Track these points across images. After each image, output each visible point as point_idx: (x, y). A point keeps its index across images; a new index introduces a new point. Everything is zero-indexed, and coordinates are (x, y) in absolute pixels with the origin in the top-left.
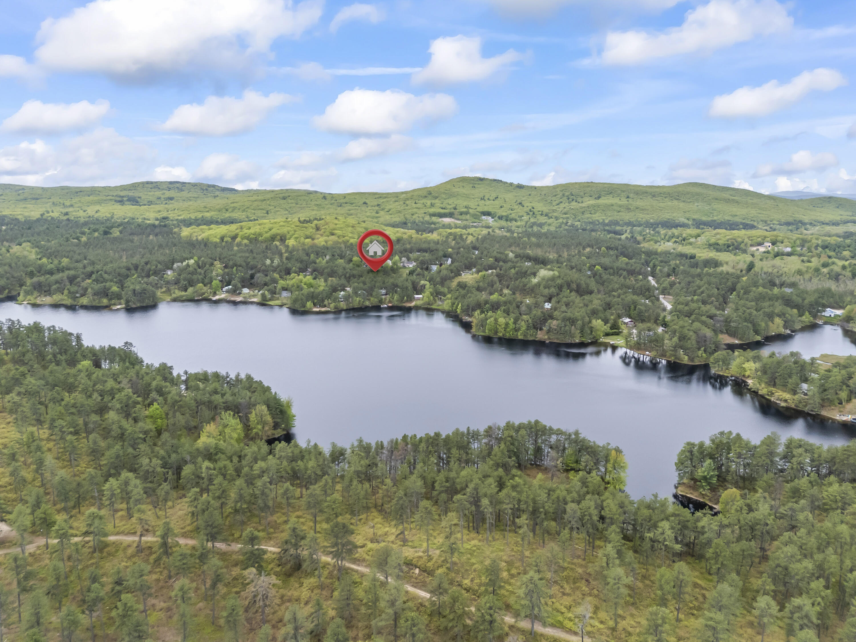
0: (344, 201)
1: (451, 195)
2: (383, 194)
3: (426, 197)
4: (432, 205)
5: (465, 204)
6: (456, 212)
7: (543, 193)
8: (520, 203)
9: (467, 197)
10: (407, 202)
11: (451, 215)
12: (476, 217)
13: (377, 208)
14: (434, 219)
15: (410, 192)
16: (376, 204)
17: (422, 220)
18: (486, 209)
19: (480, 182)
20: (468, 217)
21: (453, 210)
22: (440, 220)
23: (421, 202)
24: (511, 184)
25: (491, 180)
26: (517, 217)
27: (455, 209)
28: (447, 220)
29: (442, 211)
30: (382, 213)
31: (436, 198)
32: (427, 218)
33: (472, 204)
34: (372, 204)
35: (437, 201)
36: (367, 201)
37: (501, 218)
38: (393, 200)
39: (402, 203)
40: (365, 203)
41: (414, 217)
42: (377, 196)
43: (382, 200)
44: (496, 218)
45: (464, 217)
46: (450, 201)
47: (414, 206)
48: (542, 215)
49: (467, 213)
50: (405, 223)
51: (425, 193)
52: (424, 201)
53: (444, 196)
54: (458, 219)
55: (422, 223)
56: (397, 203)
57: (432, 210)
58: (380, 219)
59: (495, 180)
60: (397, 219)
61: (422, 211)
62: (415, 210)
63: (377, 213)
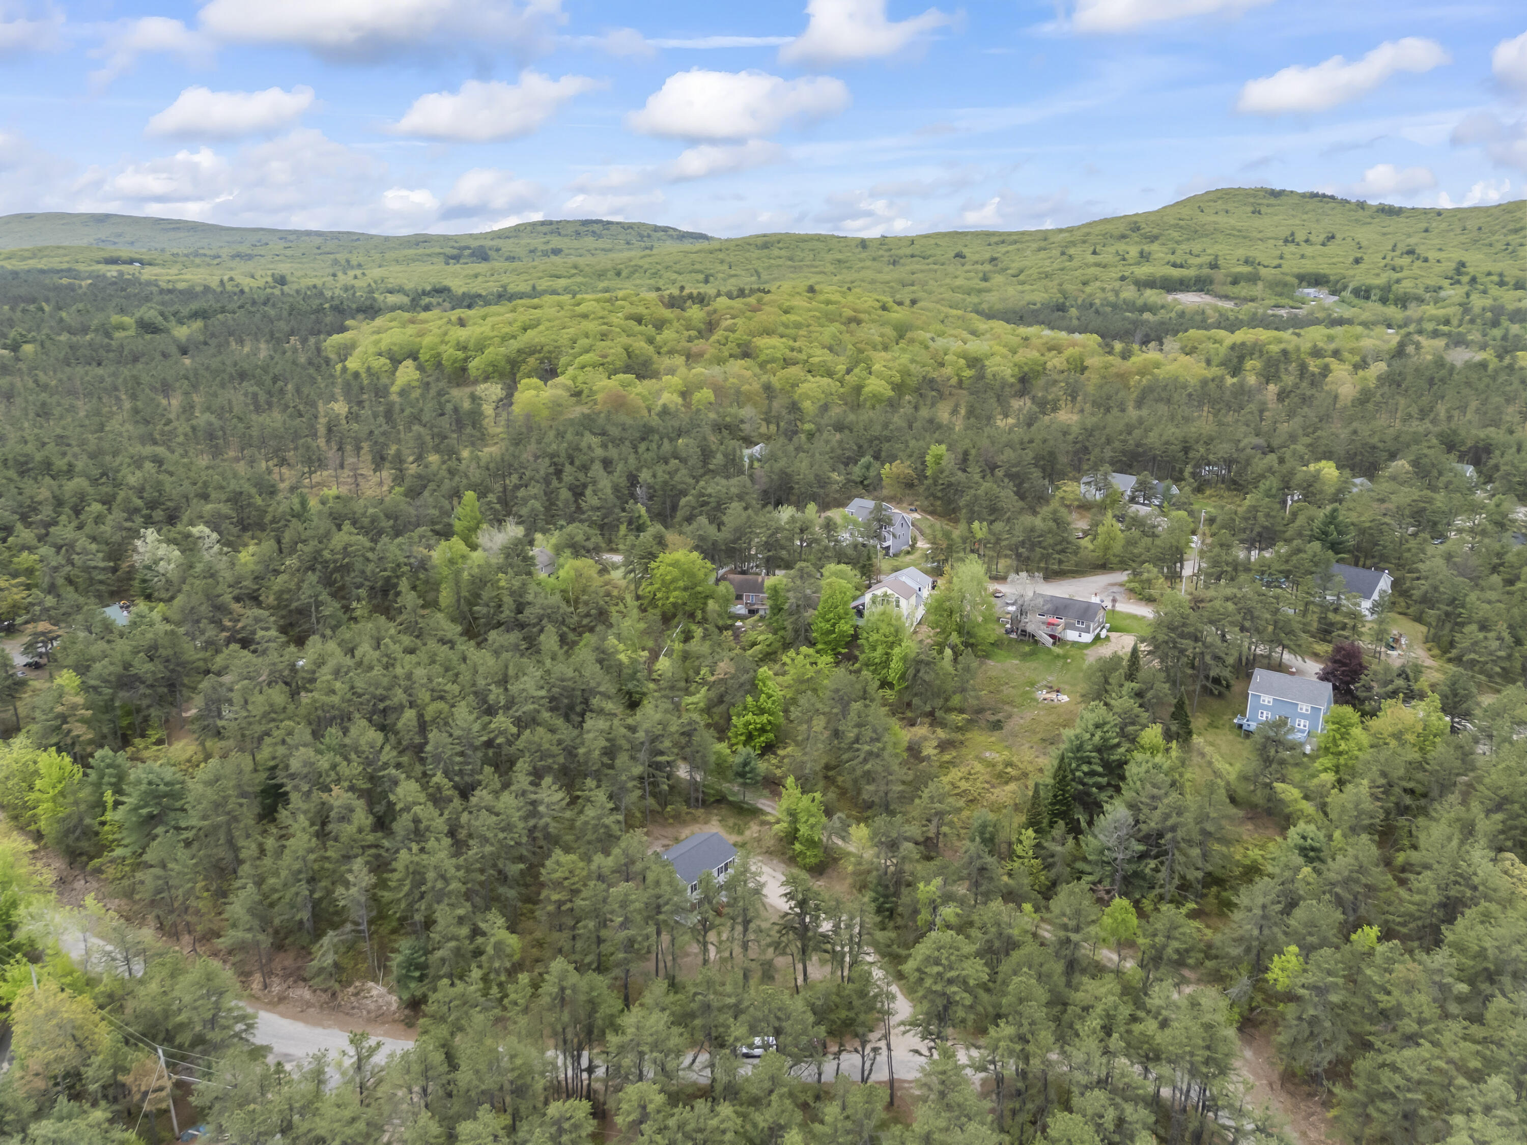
0: (908, 251)
1: (1195, 233)
2: (1010, 234)
3: (1123, 237)
4: (1144, 257)
5: (1241, 253)
6: (1219, 275)
7: (1471, 224)
8: (1411, 252)
9: (1243, 236)
10: (1072, 251)
11: (1201, 285)
12: (1281, 288)
13: (988, 267)
14: (1152, 296)
15: (1079, 228)
16: (987, 256)
17: (1112, 298)
18: (1309, 266)
19: (1272, 201)
20: (1258, 290)
21: (1206, 271)
22: (1170, 298)
23: (1112, 249)
24: (1361, 205)
25: (1303, 196)
26: (1420, 291)
27: (1214, 266)
28: (1190, 300)
29: (1176, 273)
30: (998, 279)
31: (1154, 239)
32: (1129, 293)
33: (1263, 253)
34: (976, 257)
35: (1155, 247)
36: (965, 251)
37: (1363, 293)
38: (1035, 246)
39: (1056, 252)
40: (959, 255)
41: (1088, 289)
42: (994, 239)
43: (1003, 249)
44: (1346, 294)
45: (1243, 290)
46: (1197, 247)
47: (1091, 259)
48: (1501, 284)
49: (1253, 279)
50: (1061, 308)
51: (1122, 228)
52: (1121, 247)
53: (1176, 235)
54: (1226, 297)
55: (1114, 306)
56: (1042, 254)
57: (1143, 271)
58: (987, 297)
59: (1314, 196)
60: (1039, 295)
61: (1115, 273)
62: (1093, 270)
63: (985, 279)
